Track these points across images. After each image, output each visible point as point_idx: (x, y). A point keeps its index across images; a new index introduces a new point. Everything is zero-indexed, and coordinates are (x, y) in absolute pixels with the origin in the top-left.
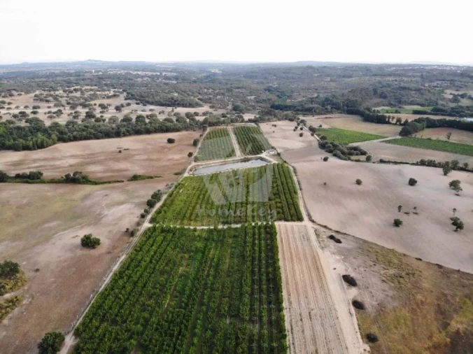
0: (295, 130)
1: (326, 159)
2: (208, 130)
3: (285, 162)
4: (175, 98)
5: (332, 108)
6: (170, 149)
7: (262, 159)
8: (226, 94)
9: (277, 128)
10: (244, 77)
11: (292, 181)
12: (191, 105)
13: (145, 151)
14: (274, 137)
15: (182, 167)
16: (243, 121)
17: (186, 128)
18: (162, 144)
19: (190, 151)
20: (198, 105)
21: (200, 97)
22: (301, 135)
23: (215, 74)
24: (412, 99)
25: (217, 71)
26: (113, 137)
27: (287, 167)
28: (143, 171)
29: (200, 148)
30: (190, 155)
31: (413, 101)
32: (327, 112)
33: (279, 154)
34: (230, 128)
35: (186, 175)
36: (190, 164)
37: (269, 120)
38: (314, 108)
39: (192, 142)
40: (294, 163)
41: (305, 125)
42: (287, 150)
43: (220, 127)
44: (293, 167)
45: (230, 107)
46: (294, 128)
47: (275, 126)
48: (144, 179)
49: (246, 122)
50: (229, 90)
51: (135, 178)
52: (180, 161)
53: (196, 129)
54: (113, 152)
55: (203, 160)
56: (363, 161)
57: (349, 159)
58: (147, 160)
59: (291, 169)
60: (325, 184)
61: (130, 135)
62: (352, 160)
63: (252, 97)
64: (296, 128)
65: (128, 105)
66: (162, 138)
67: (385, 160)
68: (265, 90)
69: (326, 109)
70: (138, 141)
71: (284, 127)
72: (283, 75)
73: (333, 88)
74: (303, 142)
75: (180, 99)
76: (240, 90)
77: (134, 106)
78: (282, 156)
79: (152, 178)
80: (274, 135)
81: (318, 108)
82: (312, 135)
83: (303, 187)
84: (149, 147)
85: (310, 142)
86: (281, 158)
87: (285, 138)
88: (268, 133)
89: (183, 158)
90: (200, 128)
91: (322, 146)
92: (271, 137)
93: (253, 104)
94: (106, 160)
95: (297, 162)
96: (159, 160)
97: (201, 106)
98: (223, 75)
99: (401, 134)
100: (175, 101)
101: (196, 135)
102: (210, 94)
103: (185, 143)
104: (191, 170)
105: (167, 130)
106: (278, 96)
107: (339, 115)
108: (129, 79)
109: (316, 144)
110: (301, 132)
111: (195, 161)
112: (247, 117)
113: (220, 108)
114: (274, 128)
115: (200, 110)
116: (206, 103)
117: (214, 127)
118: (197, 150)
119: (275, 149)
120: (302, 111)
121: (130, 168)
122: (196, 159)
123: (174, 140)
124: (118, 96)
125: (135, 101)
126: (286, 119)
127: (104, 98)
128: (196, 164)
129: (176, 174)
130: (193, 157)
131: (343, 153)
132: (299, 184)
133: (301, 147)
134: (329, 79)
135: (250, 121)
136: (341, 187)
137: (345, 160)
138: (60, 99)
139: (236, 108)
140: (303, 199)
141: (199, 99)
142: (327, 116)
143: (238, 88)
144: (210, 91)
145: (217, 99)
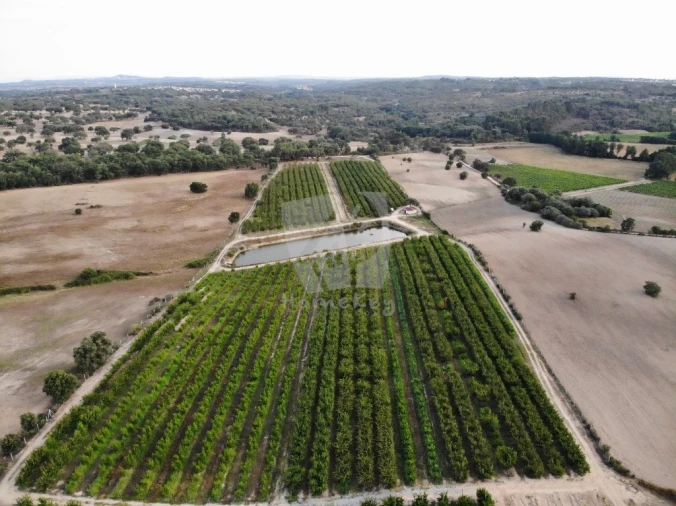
0: (447, 168)
1: (536, 227)
2: (281, 167)
3: (445, 233)
4: (229, 118)
5: (503, 132)
6: (191, 205)
7: (393, 227)
8: (318, 113)
9: (412, 163)
10: (346, 93)
11: (484, 288)
12: (256, 129)
13: (136, 210)
14: (410, 181)
15: (208, 247)
16: (347, 152)
17: (236, 164)
18: (178, 196)
19: (236, 210)
20: (268, 128)
21: (273, 116)
22: (463, 177)
23: (301, 91)
24: (630, 120)
25: (305, 88)
26: (79, 181)
27: (456, 246)
28: (114, 258)
29: (258, 204)
30: (234, 217)
31: (633, 122)
32: (496, 138)
33: (426, 216)
34: (323, 165)
35: (215, 267)
36: (231, 237)
37: (395, 151)
38: (471, 131)
39: (243, 191)
40: (467, 234)
41: (463, 158)
42: (440, 206)
43: (303, 163)
44: (470, 246)
45: (324, 132)
46: (444, 164)
47: (409, 160)
48: (106, 280)
49: (354, 153)
50: (324, 108)
51: (86, 278)
52: (209, 233)
53: (255, 165)
54: (63, 214)
55: (263, 229)
56: (615, 231)
57: (585, 227)
58: (133, 230)
59: (468, 252)
60: (573, 297)
61: (117, 176)
62: (591, 229)
63: (362, 119)
64: (450, 163)
65: (149, 128)
66: (181, 181)
67: (663, 229)
68: (382, 109)
69: (494, 133)
70: (129, 189)
71: (427, 163)
72: (406, 90)
73: (490, 105)
74: (468, 189)
75: (236, 118)
76: (341, 109)
77: (157, 131)
78: (433, 219)
79: (126, 276)
80: (408, 176)
81: (479, 131)
82: (484, 176)
83: (520, 310)
84: (150, 201)
85: (483, 189)
86: (434, 225)
87: (432, 182)
88: (398, 173)
89: (217, 225)
90: (264, 164)
91: (514, 198)
92: (405, 181)
93: (363, 128)
94: (41, 231)
95: (474, 234)
96: (162, 229)
97: (273, 130)
98: (314, 92)
99: (647, 175)
100: (229, 122)
101: (254, 176)
102: (291, 113)
103: (229, 192)
104: (230, 255)
105: (195, 167)
106: (403, 117)
107: (517, 144)
108: (167, 96)
109: (496, 193)
110: (460, 171)
111: (244, 232)
112: (354, 146)
113: (307, 133)
114: (406, 165)
115: (271, 136)
116: (282, 125)
117: (292, 163)
118: (253, 208)
119: (417, 204)
120: (450, 136)
121: (86, 251)
122: (248, 228)
123: (205, 186)
124: (135, 116)
125: (161, 123)
126: (425, 149)
127: (111, 119)
128: (246, 238)
129: (191, 266)
130: (241, 222)
131: (567, 213)
132: (507, 298)
133: (470, 199)
134: (479, 94)
135: (361, 151)
136: (615, 305)
137: (577, 227)
138: (34, 121)
139: (333, 134)
140: (542, 358)
141: (271, 120)
142: (498, 145)
143: (337, 106)
144: (292, 109)
145: (301, 121)
